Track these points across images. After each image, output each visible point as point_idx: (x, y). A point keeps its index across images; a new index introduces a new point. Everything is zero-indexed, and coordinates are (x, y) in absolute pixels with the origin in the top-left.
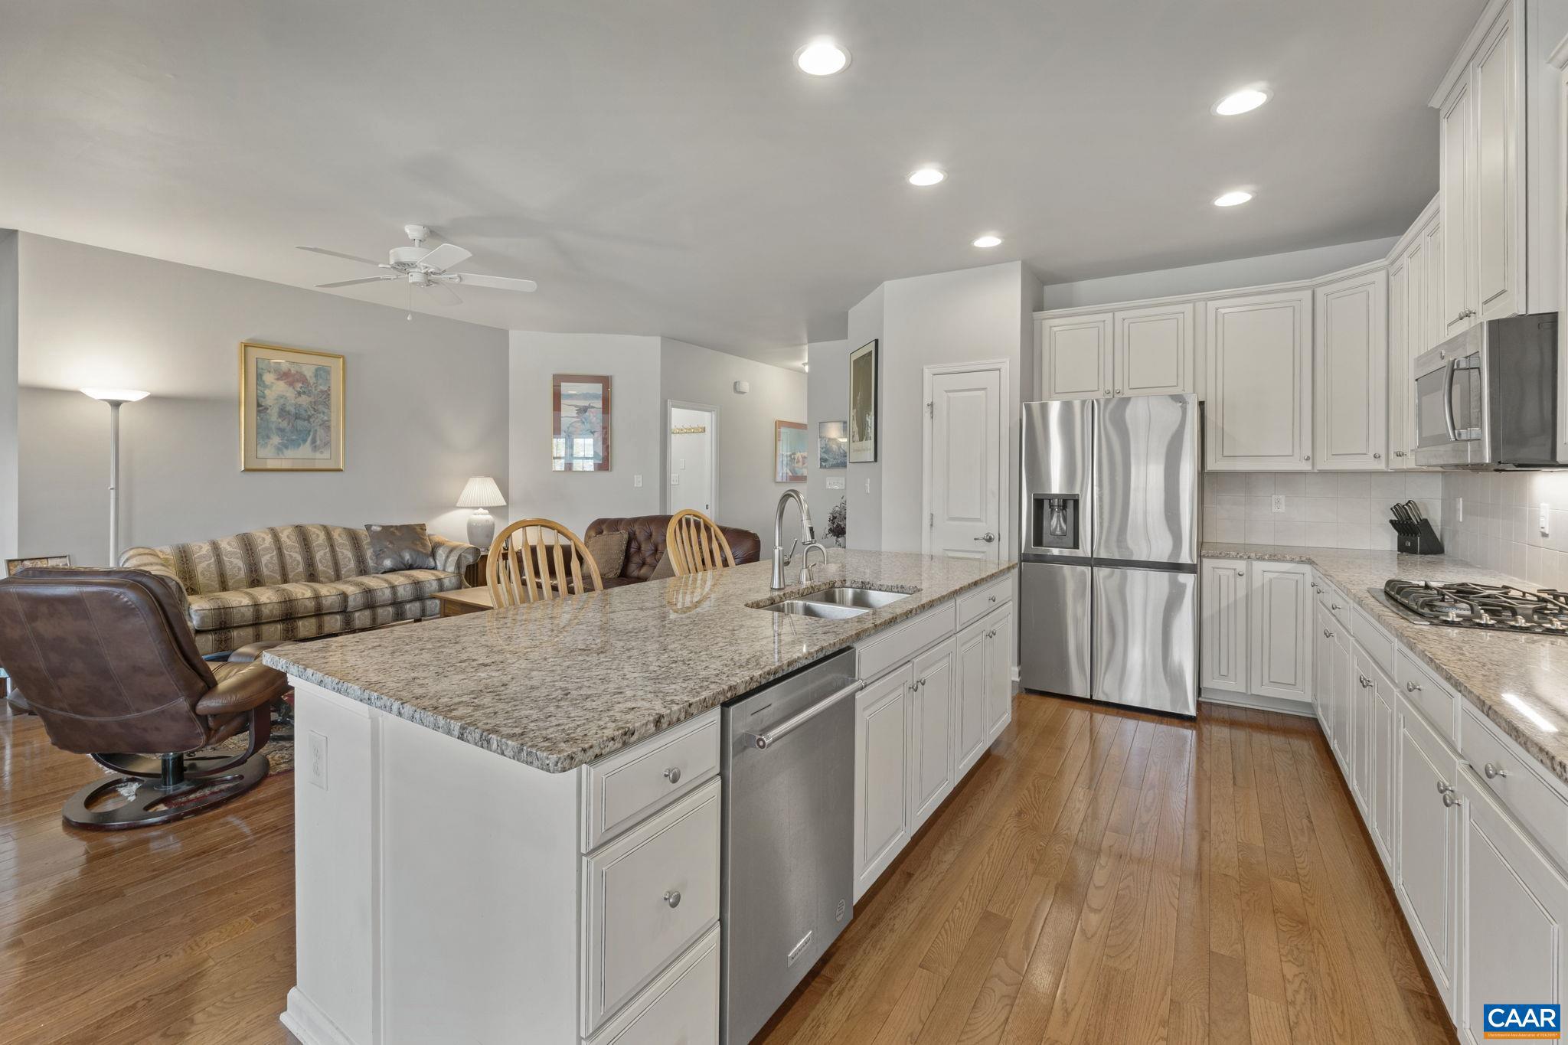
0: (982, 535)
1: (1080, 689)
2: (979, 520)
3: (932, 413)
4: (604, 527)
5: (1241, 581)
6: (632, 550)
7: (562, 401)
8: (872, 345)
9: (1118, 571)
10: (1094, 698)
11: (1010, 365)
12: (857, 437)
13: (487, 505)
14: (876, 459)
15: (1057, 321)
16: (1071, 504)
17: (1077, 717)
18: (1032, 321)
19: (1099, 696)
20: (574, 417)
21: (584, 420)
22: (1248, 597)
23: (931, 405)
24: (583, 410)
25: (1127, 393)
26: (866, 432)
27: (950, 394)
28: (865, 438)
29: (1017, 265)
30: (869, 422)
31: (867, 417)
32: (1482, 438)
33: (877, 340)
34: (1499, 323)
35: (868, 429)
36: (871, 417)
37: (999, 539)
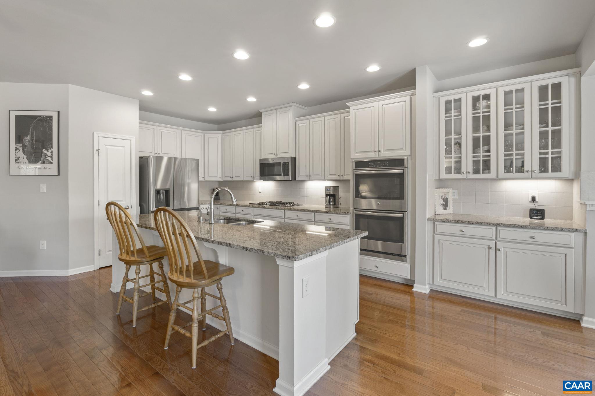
3: (98, 154)
8: (54, 113)
11: (135, 139)
14: (59, 174)
16: (165, 192)
23: (98, 150)
25: (161, 155)
26: (42, 159)
27: (106, 146)
28: (40, 162)
29: (137, 101)
30: (49, 154)
31: (44, 151)
32: (289, 176)
33: (59, 112)
34: (291, 158)
35: (47, 158)
36: (50, 151)
37: (131, 208)
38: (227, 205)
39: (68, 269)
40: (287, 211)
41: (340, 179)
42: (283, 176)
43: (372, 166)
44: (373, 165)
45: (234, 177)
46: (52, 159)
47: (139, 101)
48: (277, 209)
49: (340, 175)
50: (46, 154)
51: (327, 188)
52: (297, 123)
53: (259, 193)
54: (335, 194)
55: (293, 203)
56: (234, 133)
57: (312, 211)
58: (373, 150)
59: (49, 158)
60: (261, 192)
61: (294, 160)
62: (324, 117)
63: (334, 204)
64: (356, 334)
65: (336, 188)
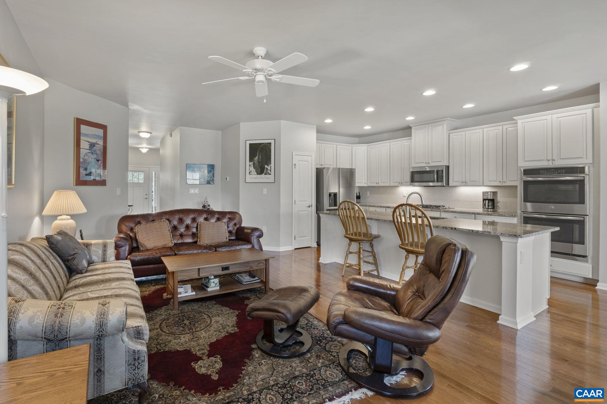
2: (306, 201)
3: (295, 167)
7: (81, 138)
8: (273, 141)
11: (314, 155)
12: (254, 173)
13: (70, 213)
14: (275, 182)
20: (88, 149)
21: (93, 152)
23: (295, 165)
24: (92, 145)
26: (265, 172)
27: (299, 162)
28: (264, 174)
29: (315, 126)
30: (269, 168)
31: (266, 166)
32: (443, 182)
33: (275, 139)
34: (445, 166)
35: (267, 171)
36: (270, 166)
37: (312, 206)
38: (377, 207)
39: (280, 247)
40: (443, 213)
41: (502, 185)
42: (437, 182)
43: (544, 173)
44: (546, 172)
45: (380, 183)
46: (271, 172)
47: (317, 127)
48: (432, 210)
49: (502, 181)
50: (267, 169)
51: (484, 193)
52: (451, 135)
53: (404, 197)
54: (494, 198)
55: (444, 206)
56: (381, 145)
57: (472, 213)
58: (545, 158)
59: (269, 171)
60: (406, 196)
61: (448, 167)
62: (482, 129)
63: (494, 208)
64: (548, 306)
65: (495, 193)
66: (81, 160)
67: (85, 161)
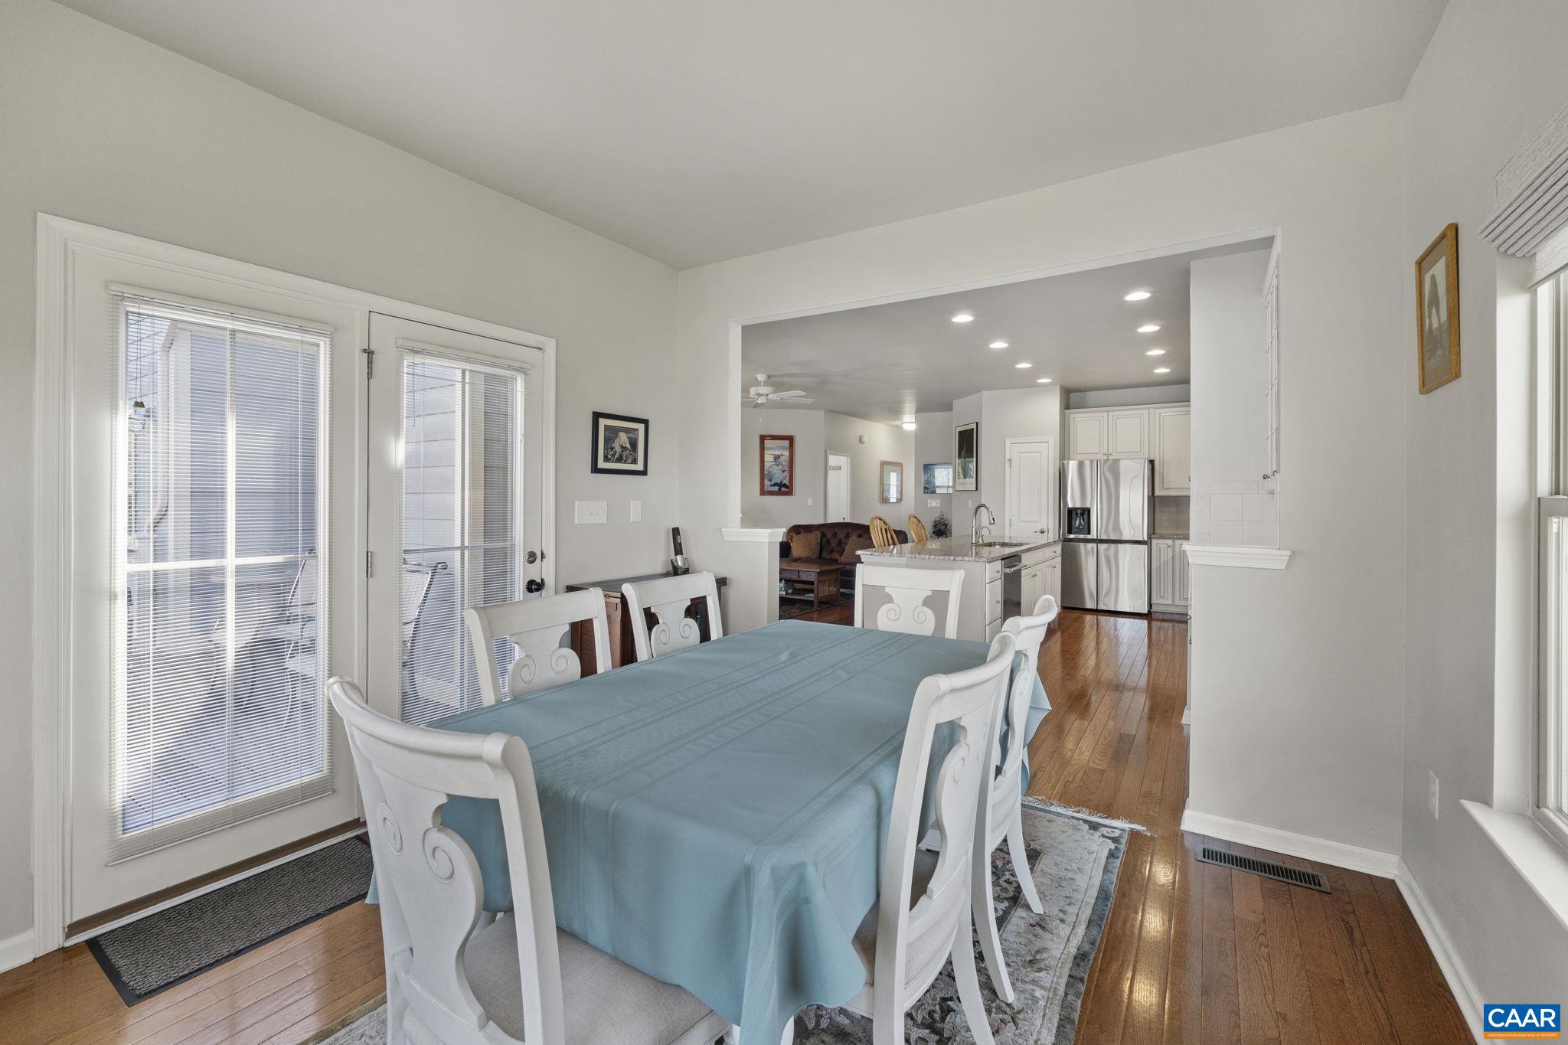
0: (1039, 530)
1: (1090, 604)
2: (1037, 522)
3: (1010, 464)
4: (801, 530)
5: (1170, 550)
6: (824, 543)
7: (766, 452)
8: (974, 426)
9: (1113, 546)
10: (1099, 608)
11: (1054, 440)
12: (962, 476)
14: (977, 489)
15: (1078, 415)
16: (1086, 512)
17: (1089, 619)
18: (1064, 414)
19: (1102, 607)
21: (778, 463)
22: (1173, 558)
23: (1010, 460)
24: (777, 458)
25: (1115, 457)
27: (1021, 454)
29: (1057, 388)
33: (977, 423)
66: (766, 472)
67: (769, 472)
